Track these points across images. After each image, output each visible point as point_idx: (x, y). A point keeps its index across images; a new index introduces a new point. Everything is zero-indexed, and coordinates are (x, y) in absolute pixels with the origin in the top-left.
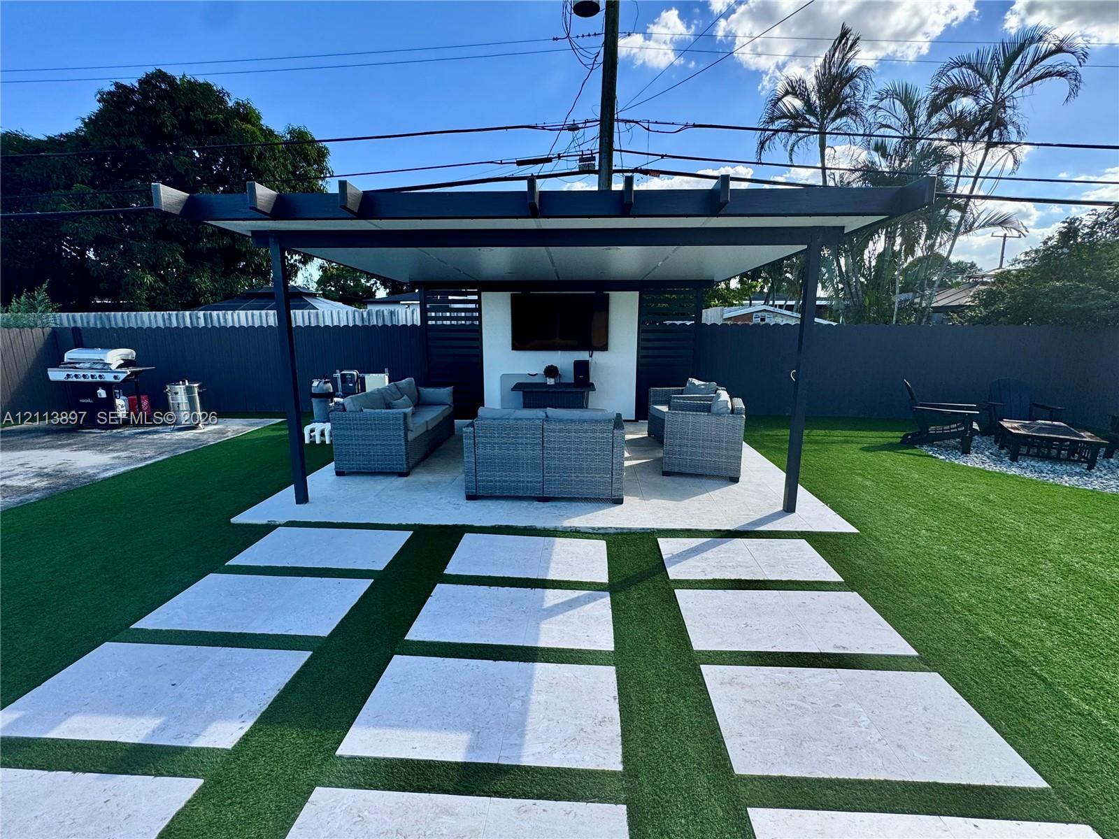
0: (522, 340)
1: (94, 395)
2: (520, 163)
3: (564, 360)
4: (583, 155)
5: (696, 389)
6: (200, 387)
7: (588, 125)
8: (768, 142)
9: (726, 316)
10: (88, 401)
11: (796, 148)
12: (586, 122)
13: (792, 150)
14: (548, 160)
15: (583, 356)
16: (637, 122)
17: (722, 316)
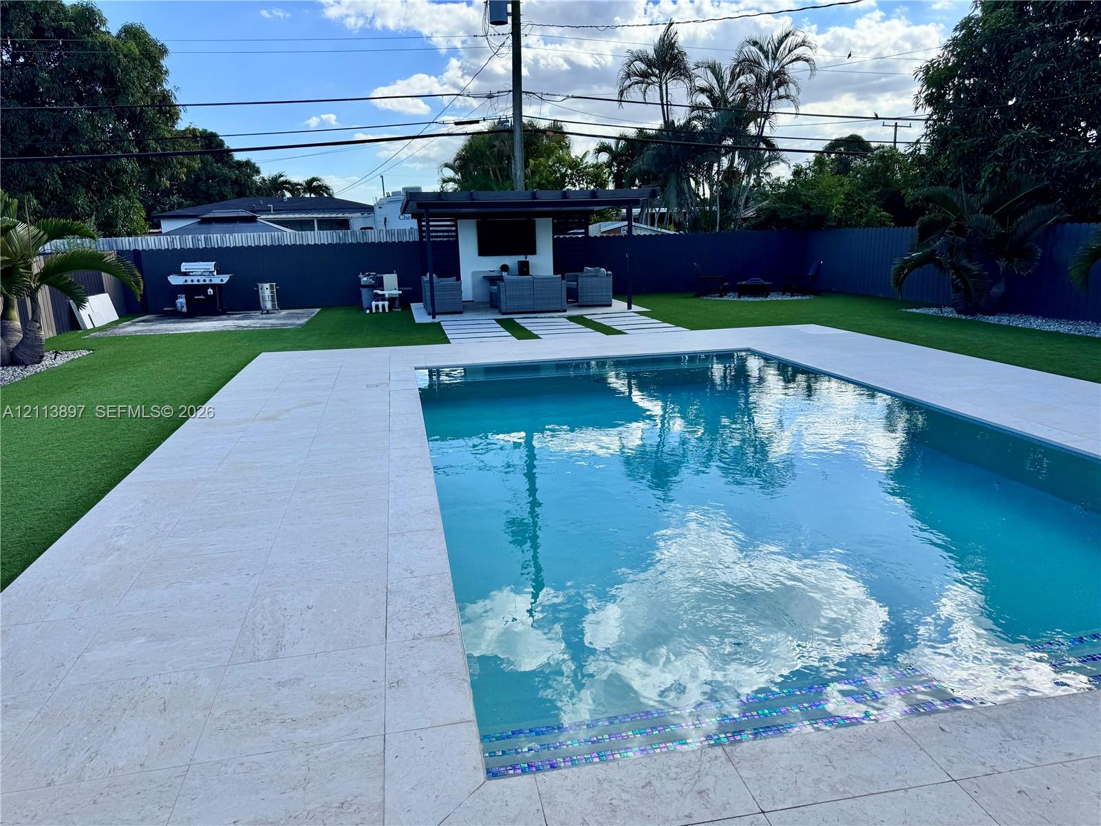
0: (484, 250)
1: (205, 293)
2: (457, 124)
3: (512, 261)
4: (500, 119)
5: (589, 271)
6: (276, 286)
7: (500, 94)
8: (625, 91)
9: (603, 230)
10: (202, 297)
11: (648, 90)
12: (498, 92)
13: (645, 92)
14: (477, 122)
15: (522, 258)
16: (534, 94)
17: (600, 230)
